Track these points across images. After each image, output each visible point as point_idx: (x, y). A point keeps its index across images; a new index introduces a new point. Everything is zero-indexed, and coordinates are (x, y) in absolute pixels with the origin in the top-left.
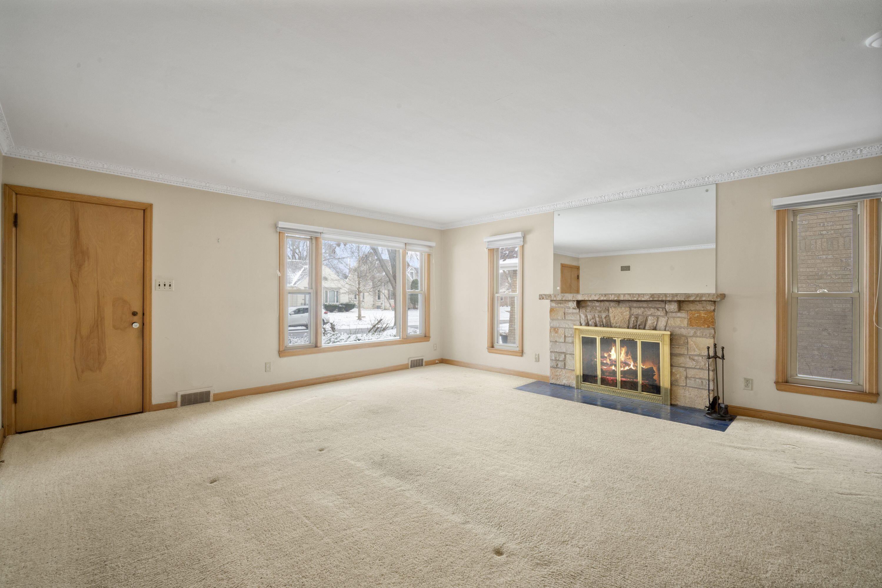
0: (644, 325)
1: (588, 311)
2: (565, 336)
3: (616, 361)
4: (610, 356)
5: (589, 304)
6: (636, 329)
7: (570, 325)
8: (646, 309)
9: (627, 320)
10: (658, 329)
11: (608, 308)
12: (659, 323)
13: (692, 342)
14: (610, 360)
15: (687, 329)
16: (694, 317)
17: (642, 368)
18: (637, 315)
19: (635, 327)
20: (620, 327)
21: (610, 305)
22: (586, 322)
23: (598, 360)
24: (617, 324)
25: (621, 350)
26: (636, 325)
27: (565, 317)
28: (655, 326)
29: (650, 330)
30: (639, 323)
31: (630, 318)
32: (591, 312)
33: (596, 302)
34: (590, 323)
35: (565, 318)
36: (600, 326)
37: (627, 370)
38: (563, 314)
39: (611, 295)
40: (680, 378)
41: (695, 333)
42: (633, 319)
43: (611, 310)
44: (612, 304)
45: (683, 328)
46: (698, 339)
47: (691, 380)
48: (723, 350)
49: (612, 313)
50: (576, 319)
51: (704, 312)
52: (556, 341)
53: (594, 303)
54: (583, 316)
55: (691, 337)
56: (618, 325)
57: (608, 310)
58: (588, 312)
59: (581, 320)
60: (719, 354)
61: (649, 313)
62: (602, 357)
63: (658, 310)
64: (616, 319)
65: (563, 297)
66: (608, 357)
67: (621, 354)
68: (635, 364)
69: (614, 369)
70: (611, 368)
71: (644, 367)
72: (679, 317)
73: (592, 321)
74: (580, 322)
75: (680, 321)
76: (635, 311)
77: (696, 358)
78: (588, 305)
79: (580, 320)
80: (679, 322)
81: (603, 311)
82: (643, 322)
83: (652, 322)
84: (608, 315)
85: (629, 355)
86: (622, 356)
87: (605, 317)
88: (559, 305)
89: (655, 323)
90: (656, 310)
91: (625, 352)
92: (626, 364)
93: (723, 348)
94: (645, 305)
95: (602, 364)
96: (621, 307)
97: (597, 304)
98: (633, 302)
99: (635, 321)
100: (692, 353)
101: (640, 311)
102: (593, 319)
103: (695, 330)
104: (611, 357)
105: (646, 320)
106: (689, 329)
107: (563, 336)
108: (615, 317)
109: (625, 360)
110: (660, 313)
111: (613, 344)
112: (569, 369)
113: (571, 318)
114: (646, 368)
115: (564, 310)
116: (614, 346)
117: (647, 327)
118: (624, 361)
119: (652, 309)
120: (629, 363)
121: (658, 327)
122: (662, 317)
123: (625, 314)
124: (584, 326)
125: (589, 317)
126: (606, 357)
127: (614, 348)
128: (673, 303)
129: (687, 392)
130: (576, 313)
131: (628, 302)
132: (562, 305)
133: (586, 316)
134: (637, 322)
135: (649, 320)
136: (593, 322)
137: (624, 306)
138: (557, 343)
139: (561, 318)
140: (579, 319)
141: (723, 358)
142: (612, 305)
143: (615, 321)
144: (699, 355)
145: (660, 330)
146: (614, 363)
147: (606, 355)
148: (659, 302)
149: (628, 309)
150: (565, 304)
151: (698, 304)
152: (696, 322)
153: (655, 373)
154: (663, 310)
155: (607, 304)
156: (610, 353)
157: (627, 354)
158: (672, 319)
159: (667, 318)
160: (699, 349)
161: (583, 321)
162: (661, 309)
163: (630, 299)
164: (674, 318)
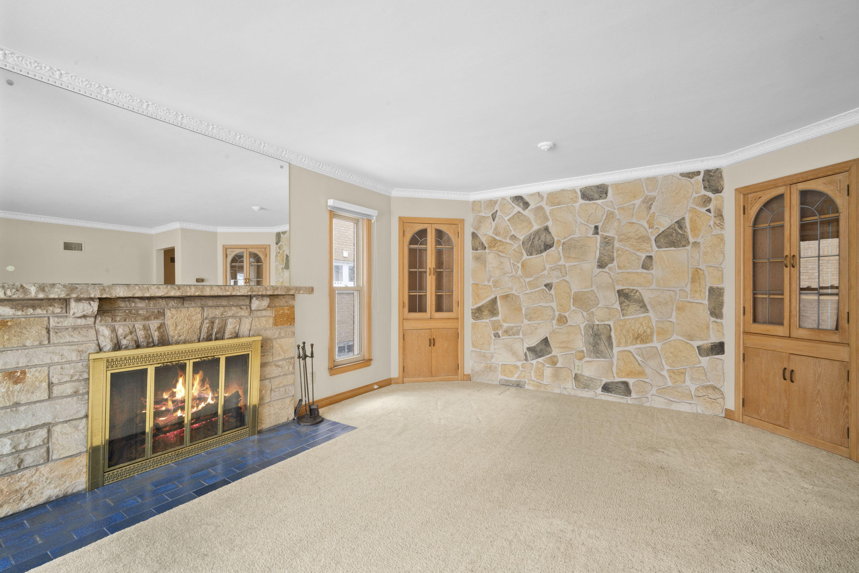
0: (222, 333)
1: (118, 319)
2: (50, 385)
3: (185, 400)
4: (173, 394)
5: (122, 304)
6: (211, 340)
7: (66, 354)
8: (227, 309)
9: (198, 327)
10: (241, 336)
11: (164, 310)
12: (242, 327)
13: (277, 345)
14: (173, 402)
15: (272, 330)
16: (278, 314)
17: (225, 397)
18: (213, 318)
19: (209, 339)
20: (185, 342)
21: (168, 305)
22: (115, 341)
23: (148, 412)
24: (180, 336)
25: (194, 379)
26: (211, 335)
27: (49, 339)
28: (237, 331)
29: (232, 338)
30: (215, 330)
31: (202, 323)
32: (125, 320)
33: (138, 300)
34: (124, 342)
35: (49, 342)
36: (148, 346)
37: (203, 408)
38: (44, 332)
39: (190, 288)
40: (266, 393)
41: (280, 333)
42: (207, 325)
43: (168, 314)
44: (172, 303)
45: (269, 330)
46: (282, 340)
47: (276, 392)
48: (312, 348)
49: (172, 318)
50: (84, 339)
51: (287, 308)
52: (17, 404)
53: (134, 302)
54: (105, 331)
55: (275, 339)
56: (182, 338)
57: (163, 314)
58: (119, 321)
59: (101, 339)
60: (308, 353)
61: (230, 313)
62: (158, 401)
63: (241, 308)
64: (179, 328)
65: (71, 291)
66: (169, 398)
67: (193, 385)
68: (214, 395)
69: (181, 415)
70: (175, 415)
71: (227, 395)
72: (264, 316)
73: (129, 337)
74: (99, 345)
75: (266, 321)
76: (210, 313)
77: (280, 363)
78: (119, 307)
79: (97, 340)
80: (265, 323)
81: (153, 317)
82: (222, 327)
83: (234, 326)
84: (164, 323)
85: (205, 383)
86: (196, 389)
87: (159, 328)
88: (30, 311)
89: (237, 328)
90: (239, 310)
91: (200, 380)
92: (200, 399)
93: (312, 346)
94: (224, 302)
95: (157, 414)
96: (188, 308)
97: (141, 304)
98: (208, 299)
99: (210, 328)
100: (277, 359)
101: (218, 312)
102: (131, 333)
103: (279, 330)
104: (175, 396)
105: (226, 325)
106: (274, 330)
107: (45, 385)
108: (176, 326)
109: (200, 392)
110: (244, 313)
111: (180, 373)
112: (62, 456)
113: (68, 339)
114: (230, 395)
115: (46, 323)
116: (181, 376)
117: (227, 335)
118: (198, 395)
119: (233, 308)
120: (206, 396)
121: (241, 333)
122: (246, 318)
123: (194, 318)
124: (109, 351)
125: (120, 331)
126: (166, 400)
127: (181, 380)
128: (265, 298)
129: (272, 407)
130: (87, 327)
131: (199, 298)
132: (39, 311)
133: (114, 330)
134: (212, 329)
135: (229, 324)
136: (132, 339)
137: (193, 305)
138: (22, 408)
139: (37, 343)
140: (95, 339)
141: (312, 356)
142: (171, 305)
143: (176, 332)
144: (284, 359)
145: (243, 337)
146: (180, 405)
147: (165, 396)
148: (243, 298)
149: (199, 310)
150: (51, 308)
151: (282, 299)
152: (280, 320)
153: (241, 398)
154: (247, 308)
155: (163, 303)
156: (174, 390)
157: (203, 382)
158: (257, 319)
159: (251, 319)
160: (284, 353)
161: (108, 341)
162: (244, 307)
163: (221, 294)
164: (258, 317)
